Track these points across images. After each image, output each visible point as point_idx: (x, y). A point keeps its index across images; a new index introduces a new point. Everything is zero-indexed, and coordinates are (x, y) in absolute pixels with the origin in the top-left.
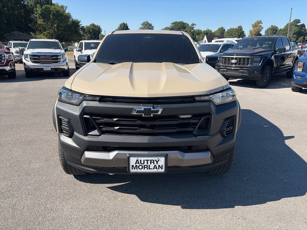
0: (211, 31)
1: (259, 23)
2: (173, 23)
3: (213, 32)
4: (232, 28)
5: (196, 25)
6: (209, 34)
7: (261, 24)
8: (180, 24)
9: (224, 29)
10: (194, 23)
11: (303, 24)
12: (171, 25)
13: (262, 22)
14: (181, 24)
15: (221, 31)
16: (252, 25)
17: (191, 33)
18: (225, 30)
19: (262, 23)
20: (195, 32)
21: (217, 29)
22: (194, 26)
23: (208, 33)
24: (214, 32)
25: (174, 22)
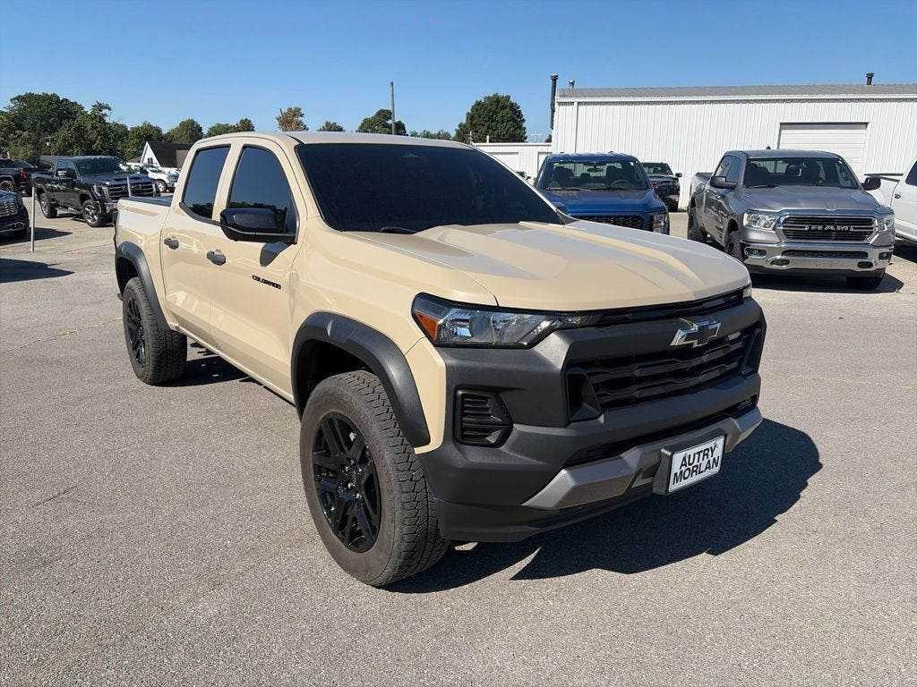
0: (159, 130)
1: (295, 115)
2: (19, 98)
3: (164, 132)
4: (223, 123)
5: (110, 109)
6: (154, 137)
7: (300, 118)
8: (47, 102)
9: (198, 126)
10: (104, 102)
11: (400, 122)
12: (12, 105)
13: (302, 111)
14: (50, 104)
15: (189, 132)
16: (278, 119)
17: (99, 132)
18: (200, 129)
19: (302, 115)
20: (113, 131)
21: (178, 125)
22: (104, 111)
23: (151, 135)
24: (169, 133)
25: (23, 94)
